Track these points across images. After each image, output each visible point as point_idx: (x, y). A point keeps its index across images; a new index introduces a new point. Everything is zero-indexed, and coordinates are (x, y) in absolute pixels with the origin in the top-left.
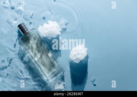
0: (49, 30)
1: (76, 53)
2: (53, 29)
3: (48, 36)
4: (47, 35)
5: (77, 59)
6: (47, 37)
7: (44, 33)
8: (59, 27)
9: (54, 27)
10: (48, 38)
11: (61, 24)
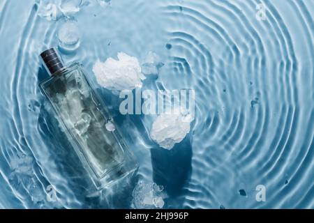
0: (119, 73)
1: (166, 126)
2: (127, 75)
3: (113, 87)
4: (112, 85)
5: (168, 140)
6: (110, 89)
7: (104, 80)
8: (140, 71)
9: (130, 69)
10: (113, 92)
11: (147, 65)
